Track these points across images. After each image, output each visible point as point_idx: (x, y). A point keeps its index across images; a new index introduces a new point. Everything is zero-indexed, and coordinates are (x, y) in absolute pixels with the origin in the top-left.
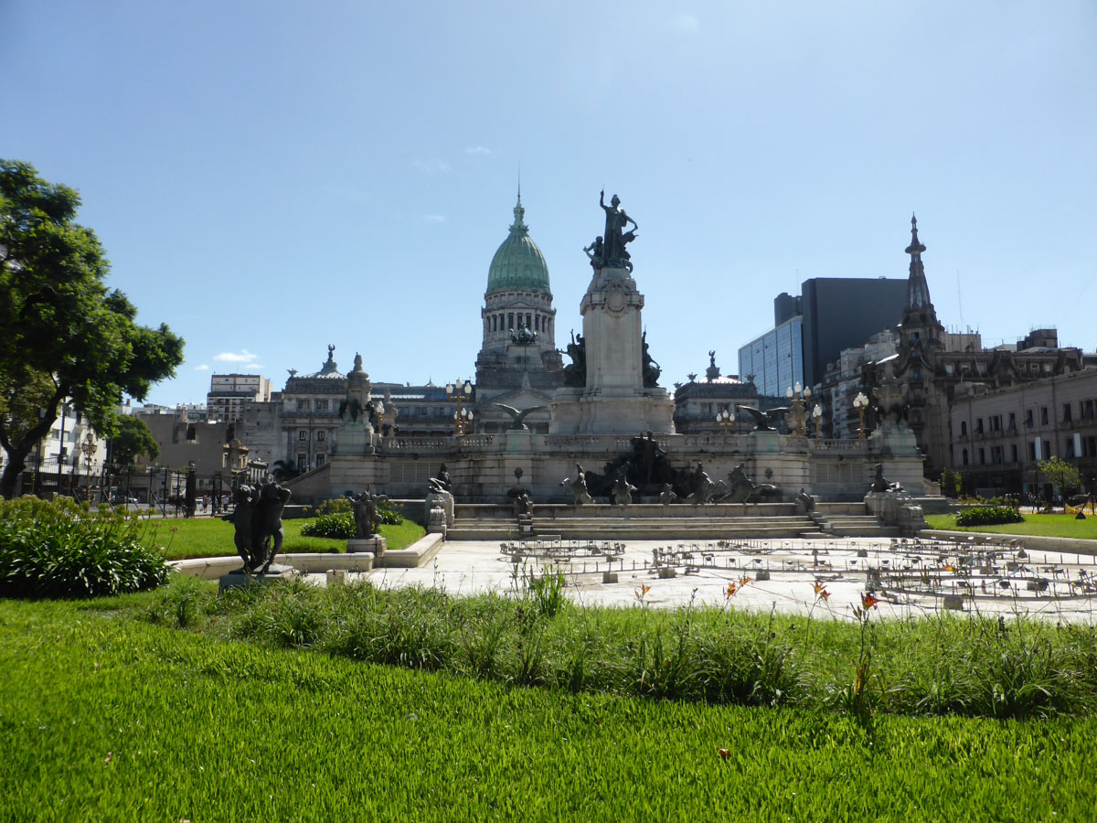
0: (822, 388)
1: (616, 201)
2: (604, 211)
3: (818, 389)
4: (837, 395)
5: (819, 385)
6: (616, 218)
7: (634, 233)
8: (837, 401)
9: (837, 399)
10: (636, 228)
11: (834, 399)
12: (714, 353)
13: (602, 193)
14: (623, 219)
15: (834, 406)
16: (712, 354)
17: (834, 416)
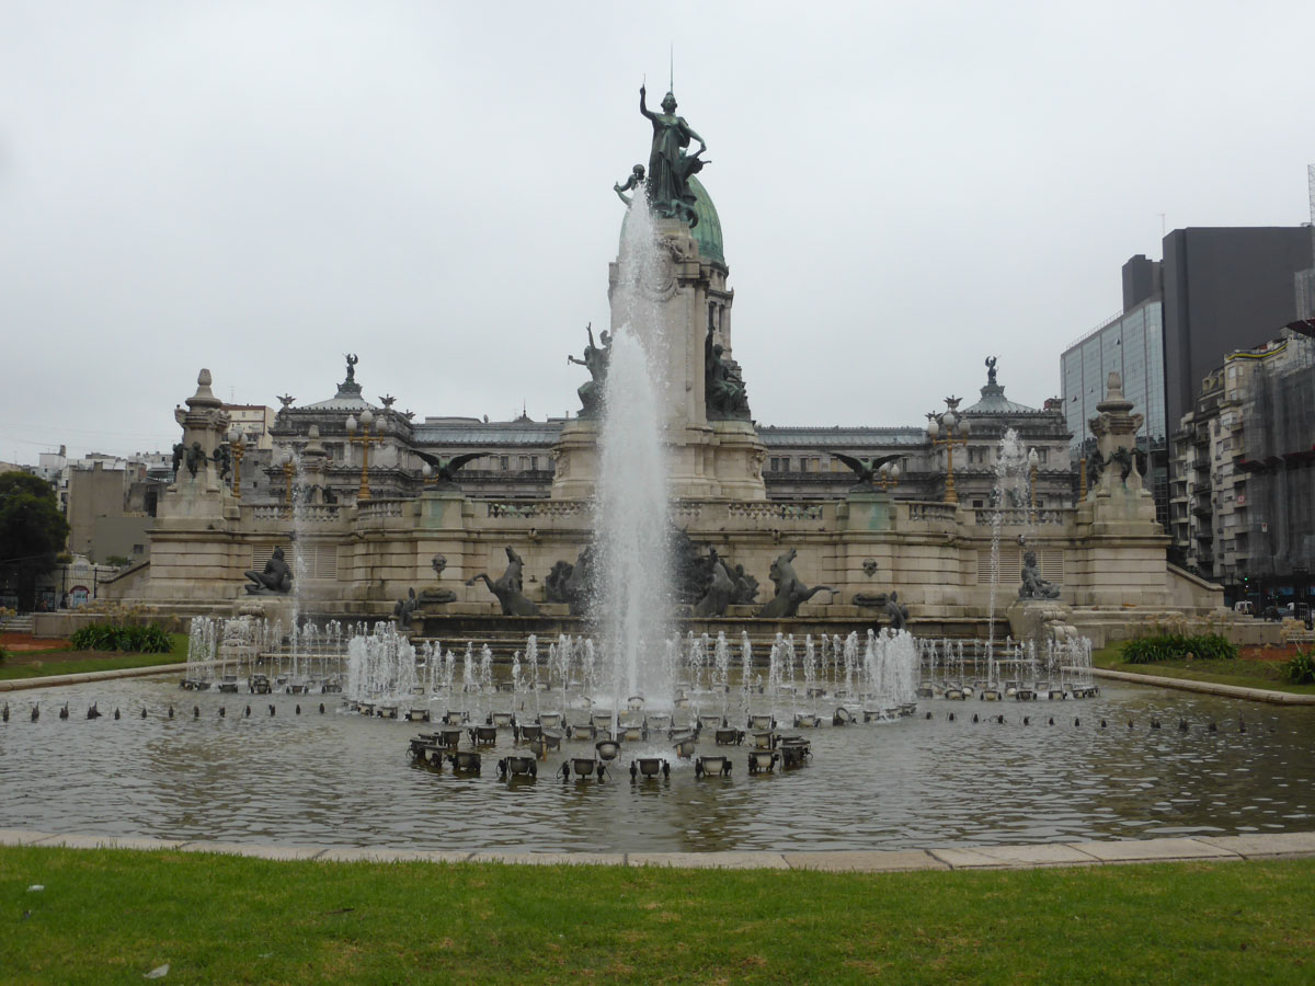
0: (1195, 420)
1: (670, 105)
2: (650, 122)
3: (1188, 423)
4: (1218, 432)
5: (1190, 416)
6: (671, 132)
7: (702, 158)
8: (1218, 443)
9: (1219, 439)
10: (703, 148)
11: (1214, 440)
12: (995, 359)
13: (643, 91)
14: (683, 134)
15: (1214, 451)
16: (991, 363)
17: (1214, 469)
